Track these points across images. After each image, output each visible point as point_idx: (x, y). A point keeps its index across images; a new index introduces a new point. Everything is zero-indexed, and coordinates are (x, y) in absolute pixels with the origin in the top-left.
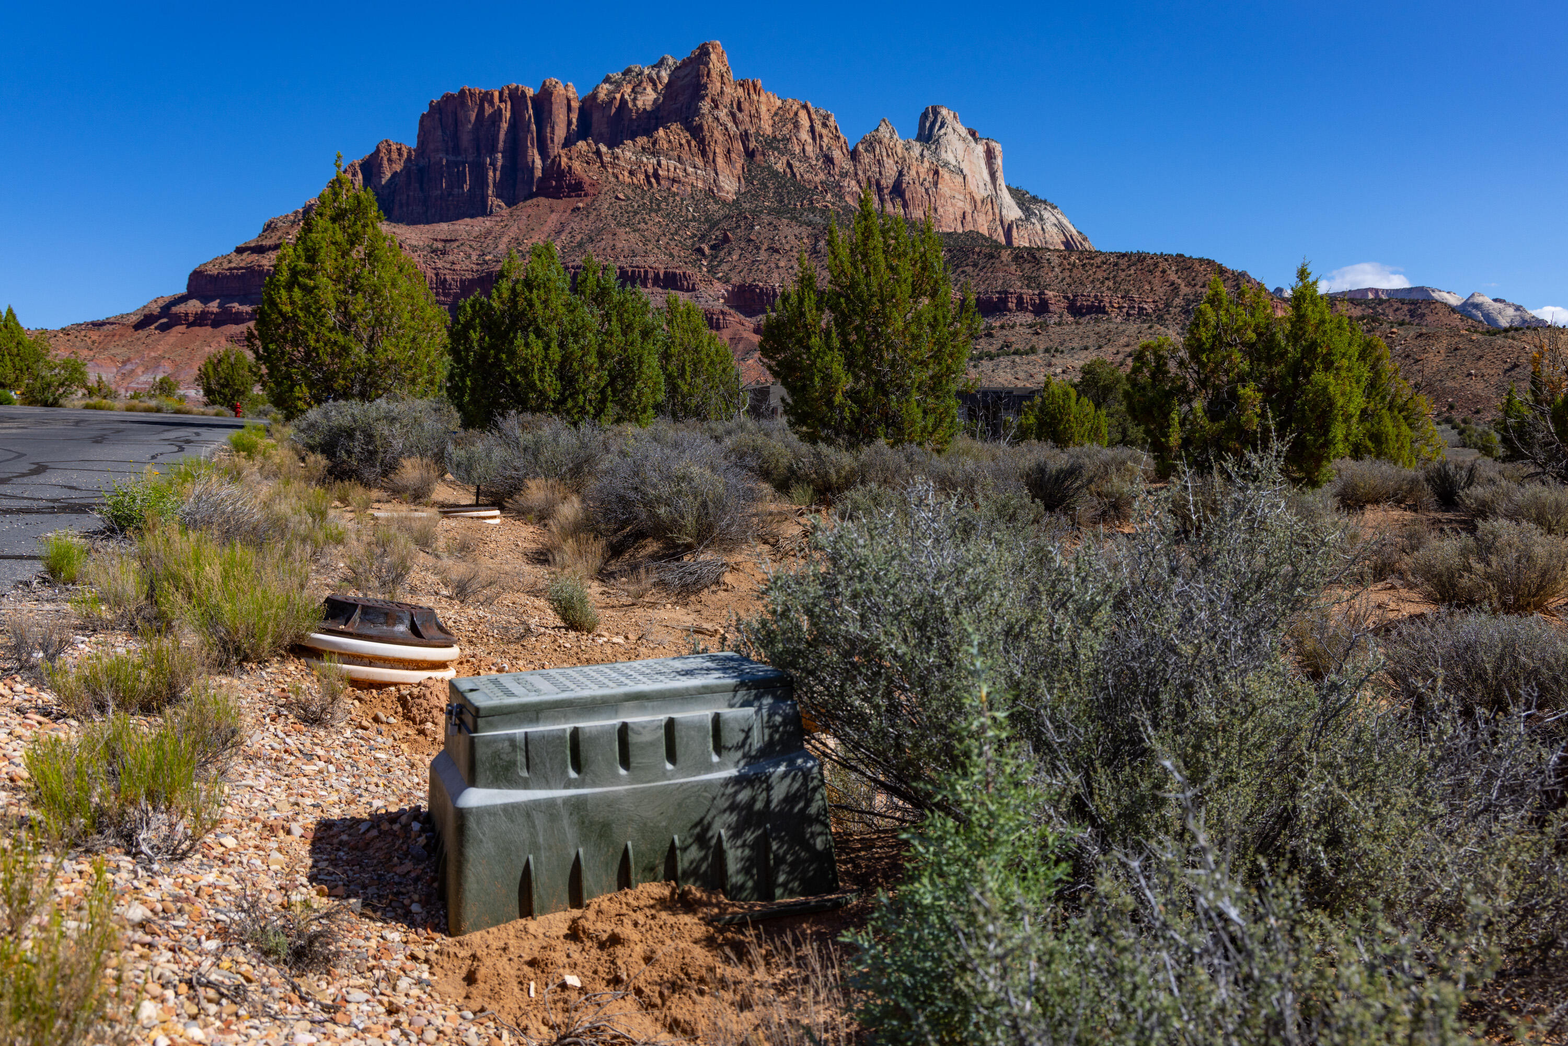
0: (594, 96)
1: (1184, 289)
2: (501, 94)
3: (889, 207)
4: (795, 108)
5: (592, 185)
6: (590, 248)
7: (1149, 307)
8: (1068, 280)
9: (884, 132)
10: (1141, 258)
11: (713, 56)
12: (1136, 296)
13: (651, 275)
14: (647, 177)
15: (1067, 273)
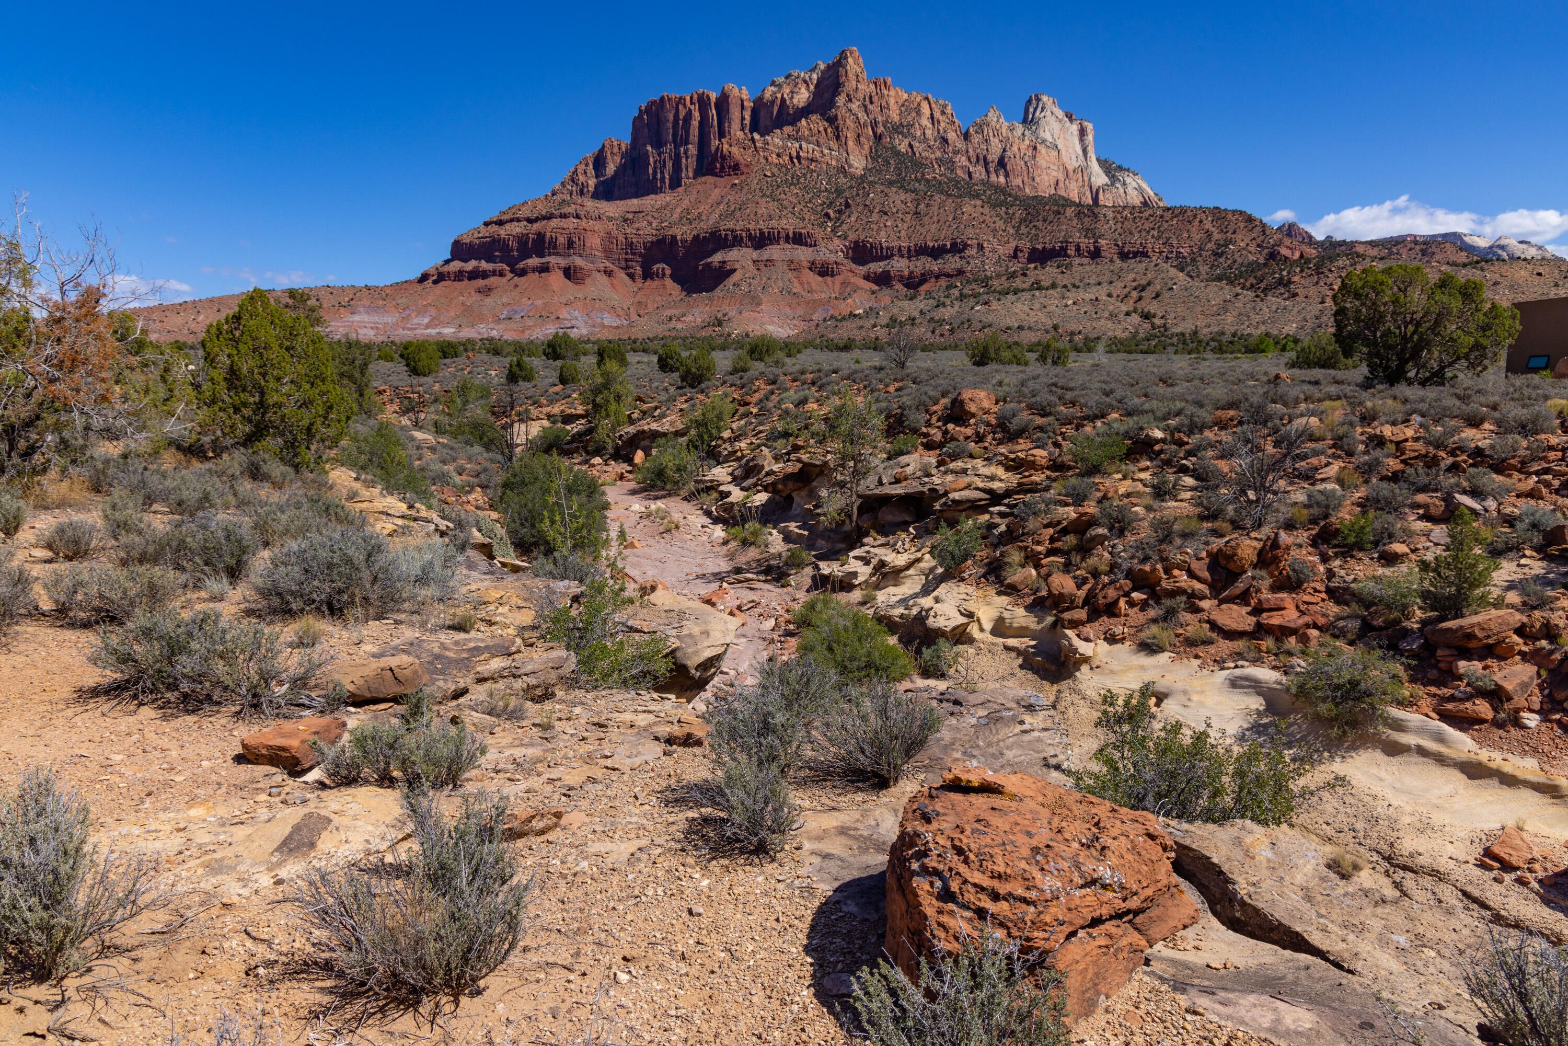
0: (761, 99)
1: (1216, 236)
2: (691, 98)
3: (993, 178)
4: (918, 99)
5: (747, 166)
6: (738, 214)
7: (1185, 251)
8: (1119, 230)
9: (992, 116)
10: (1183, 210)
11: (850, 60)
12: (1175, 242)
13: (783, 234)
14: (791, 158)
15: (1119, 225)
